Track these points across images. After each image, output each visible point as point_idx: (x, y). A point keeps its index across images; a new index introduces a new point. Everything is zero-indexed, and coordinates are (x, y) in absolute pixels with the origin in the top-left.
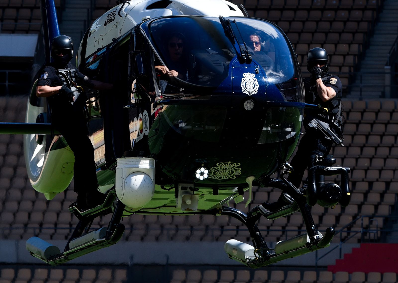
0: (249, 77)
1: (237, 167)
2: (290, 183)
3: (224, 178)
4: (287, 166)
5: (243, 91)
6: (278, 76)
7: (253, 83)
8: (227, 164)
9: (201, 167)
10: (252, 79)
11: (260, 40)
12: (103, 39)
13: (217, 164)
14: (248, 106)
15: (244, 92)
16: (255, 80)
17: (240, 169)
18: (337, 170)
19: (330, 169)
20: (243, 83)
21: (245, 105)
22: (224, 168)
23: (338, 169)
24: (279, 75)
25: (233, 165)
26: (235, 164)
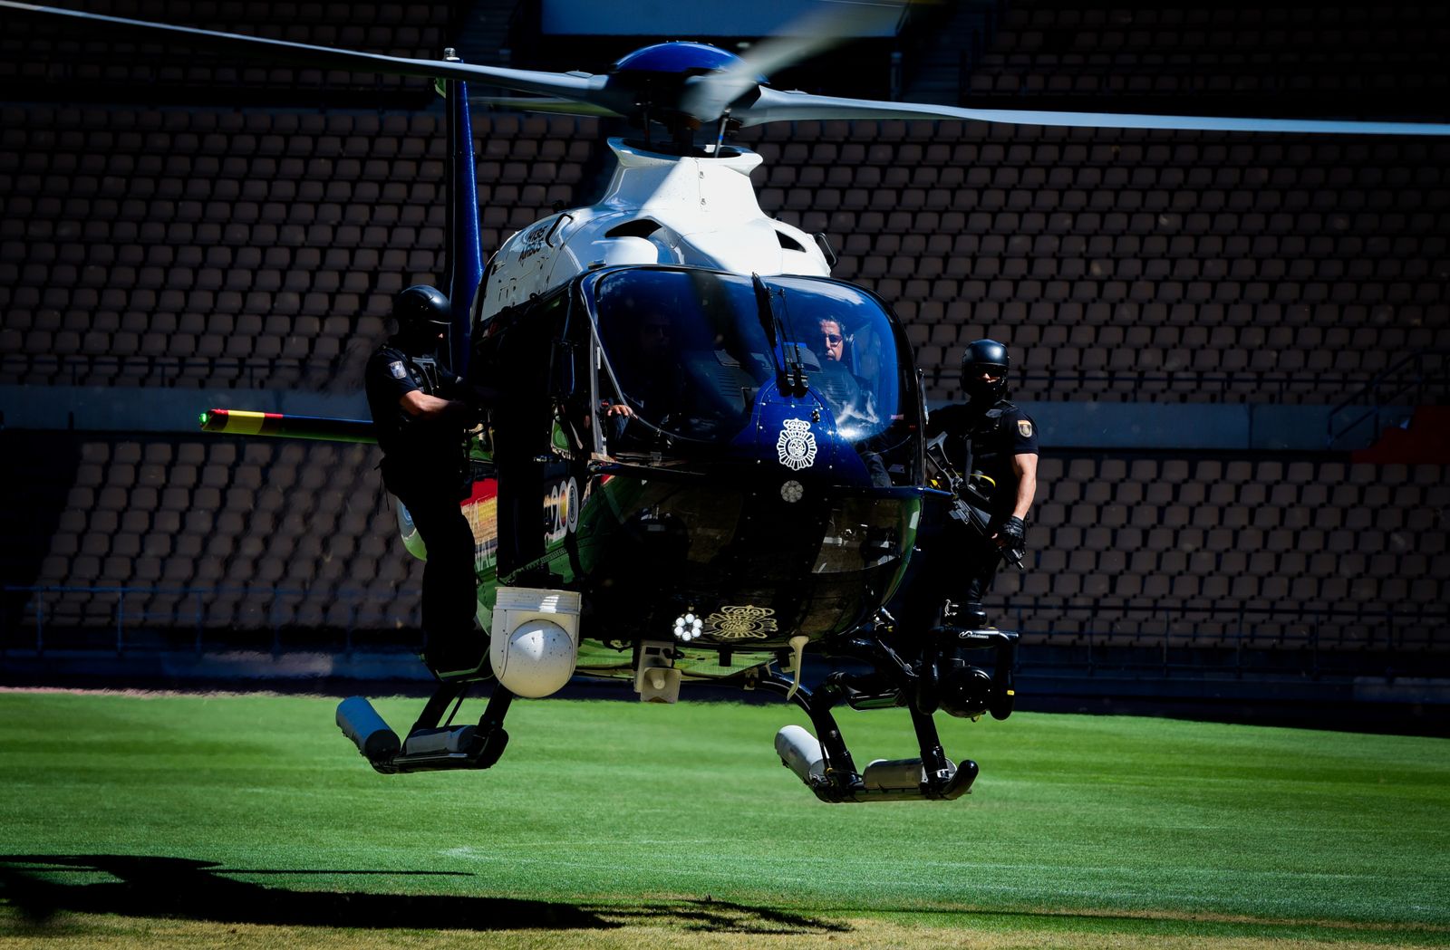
0: (797, 428)
1: (767, 617)
2: (892, 651)
3: (739, 635)
4: (883, 617)
5: (780, 459)
6: (866, 421)
7: (805, 442)
8: (746, 610)
9: (686, 612)
10: (802, 433)
11: (841, 332)
12: (515, 288)
13: (723, 609)
14: (792, 492)
15: (784, 463)
16: (811, 436)
17: (775, 621)
18: (987, 637)
19: (973, 636)
20: (781, 441)
21: (782, 491)
22: (740, 618)
23: (989, 635)
24: (868, 419)
25: (759, 613)
26: (763, 610)
